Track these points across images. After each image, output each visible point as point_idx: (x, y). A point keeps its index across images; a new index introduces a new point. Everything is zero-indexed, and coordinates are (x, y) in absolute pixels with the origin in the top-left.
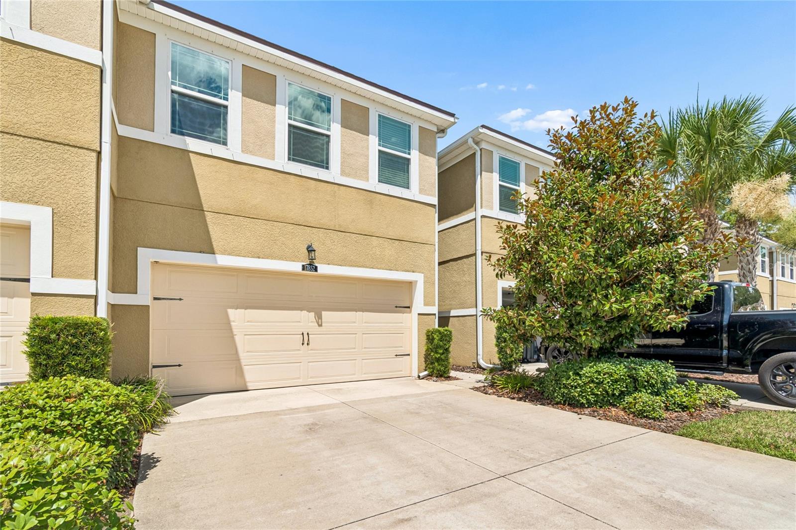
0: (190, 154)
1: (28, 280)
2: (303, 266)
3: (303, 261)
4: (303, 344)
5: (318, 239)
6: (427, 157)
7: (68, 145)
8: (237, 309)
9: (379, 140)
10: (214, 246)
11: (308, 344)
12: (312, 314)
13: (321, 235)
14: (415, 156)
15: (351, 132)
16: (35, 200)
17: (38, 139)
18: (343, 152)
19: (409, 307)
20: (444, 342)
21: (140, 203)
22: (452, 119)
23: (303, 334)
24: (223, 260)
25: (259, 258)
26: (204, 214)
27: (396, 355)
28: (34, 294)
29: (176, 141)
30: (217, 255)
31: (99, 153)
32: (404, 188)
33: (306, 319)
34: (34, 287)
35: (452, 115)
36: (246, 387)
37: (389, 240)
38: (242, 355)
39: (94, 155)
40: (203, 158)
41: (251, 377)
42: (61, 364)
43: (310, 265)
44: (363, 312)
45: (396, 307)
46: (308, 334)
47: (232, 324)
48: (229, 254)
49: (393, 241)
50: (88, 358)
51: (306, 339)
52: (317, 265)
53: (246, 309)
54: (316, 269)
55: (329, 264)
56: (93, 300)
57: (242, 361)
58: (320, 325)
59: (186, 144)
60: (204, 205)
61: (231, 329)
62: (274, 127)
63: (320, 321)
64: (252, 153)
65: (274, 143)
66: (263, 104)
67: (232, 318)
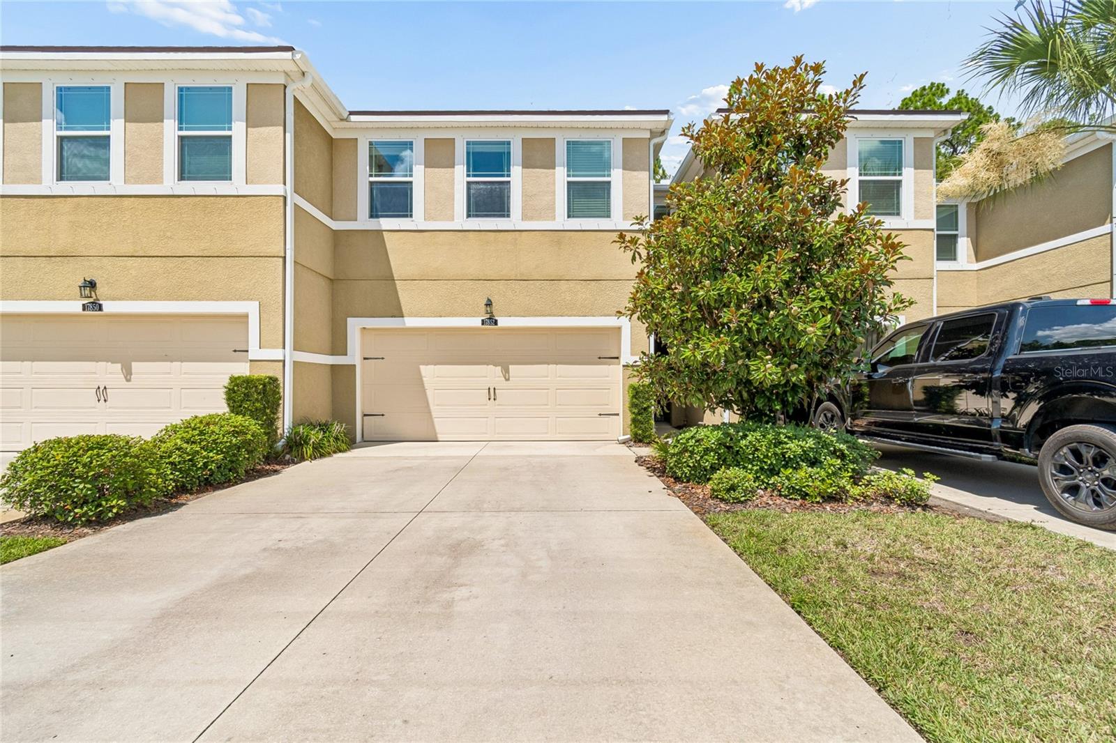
0: (384, 233)
1: (247, 351)
2: (483, 320)
3: (483, 316)
4: (489, 399)
5: (496, 292)
6: (635, 173)
7: (266, 257)
8: (427, 365)
9: (568, 171)
10: (403, 310)
11: (495, 399)
12: (499, 368)
13: (501, 287)
14: (617, 177)
15: (534, 170)
16: (251, 297)
17: (252, 257)
18: (525, 195)
19: (617, 358)
20: (641, 400)
21: (349, 281)
22: (664, 118)
23: (489, 389)
24: (410, 322)
25: (441, 316)
26: (395, 283)
27: (600, 415)
28: (251, 361)
29: (372, 224)
30: (405, 319)
31: (285, 257)
32: (604, 217)
33: (490, 374)
34: (251, 356)
35: (666, 112)
36: (437, 438)
37: (582, 282)
38: (432, 408)
39: (281, 260)
40: (393, 233)
41: (441, 429)
42: (240, 406)
43: (490, 319)
44: (557, 364)
45: (600, 358)
46: (494, 389)
47: (424, 379)
48: (415, 316)
49: (588, 282)
50: (254, 403)
51: (492, 394)
52: (496, 318)
53: (435, 365)
54: (496, 323)
55: (510, 316)
56: (281, 364)
57: (433, 413)
58: (507, 380)
59: (380, 225)
60: (395, 275)
61: (423, 384)
62: (453, 188)
63: (507, 375)
64: (434, 219)
65: (453, 204)
66: (443, 170)
67: (423, 374)
